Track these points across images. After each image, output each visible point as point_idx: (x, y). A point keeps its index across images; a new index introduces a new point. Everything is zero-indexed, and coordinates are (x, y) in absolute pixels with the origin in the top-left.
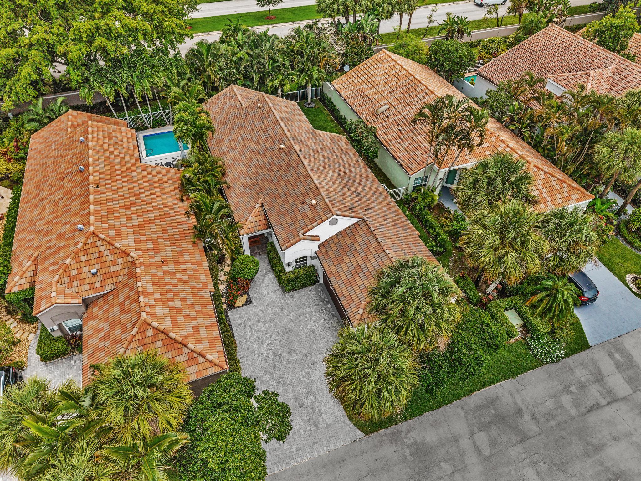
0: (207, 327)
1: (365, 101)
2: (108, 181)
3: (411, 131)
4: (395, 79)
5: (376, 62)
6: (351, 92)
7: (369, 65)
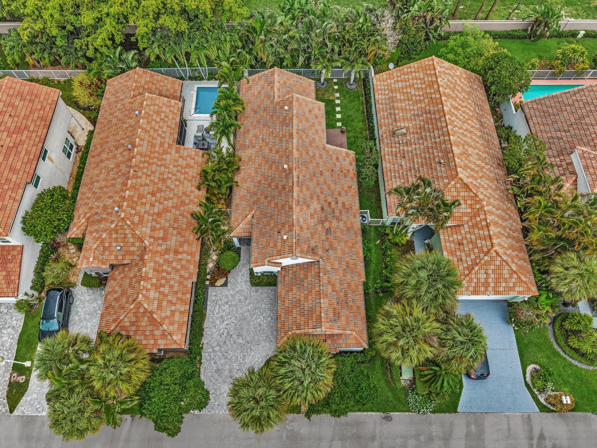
1: (390, 114)
2: (146, 165)
3: (410, 170)
4: (426, 100)
5: (420, 70)
6: (383, 97)
7: (413, 70)
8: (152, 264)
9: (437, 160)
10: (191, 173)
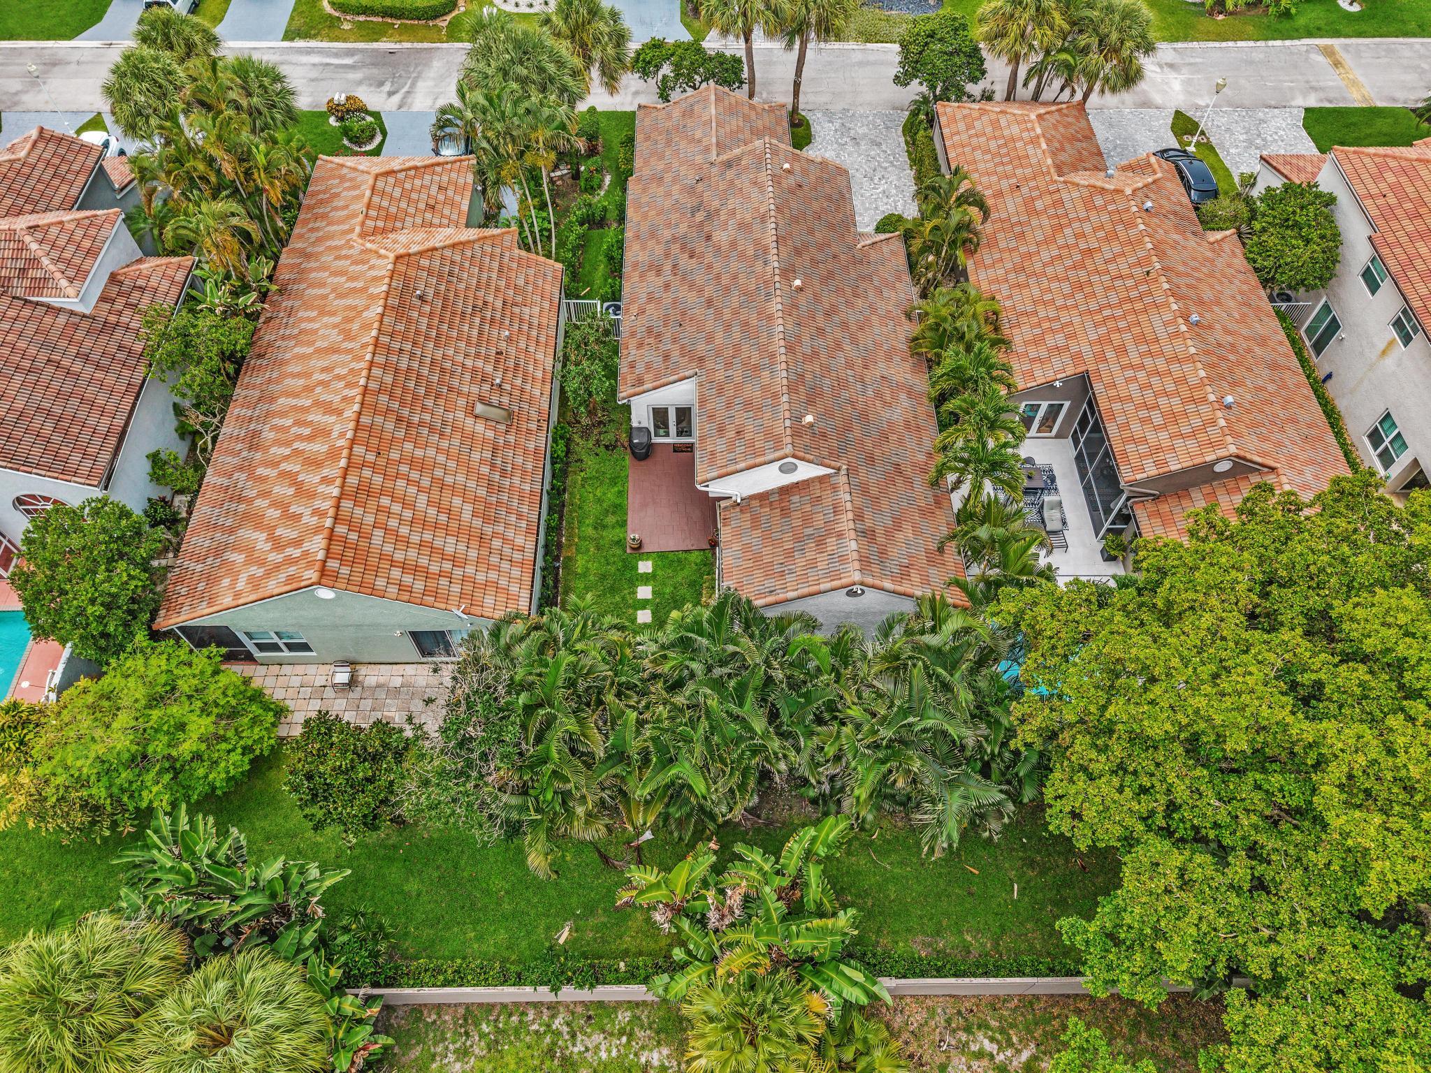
0: (957, 133)
1: (503, 473)
3: (492, 321)
4: (395, 455)
8: (1034, 161)
9: (427, 309)
10: (1025, 328)
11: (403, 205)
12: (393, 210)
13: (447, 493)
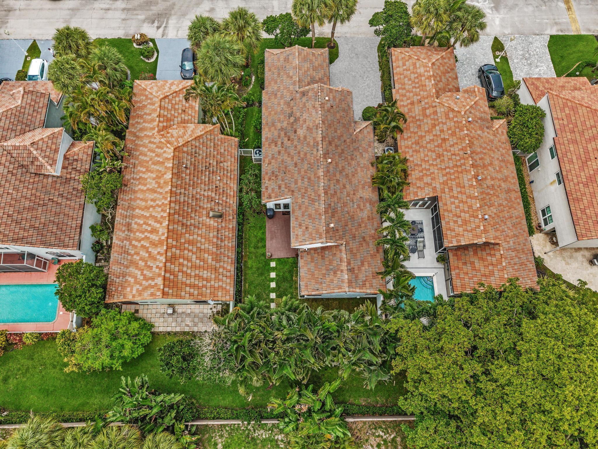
0: (399, 67)
1: (222, 241)
2: (459, 163)
3: (213, 172)
4: (183, 241)
5: (180, 285)
6: (225, 266)
7: (188, 289)
8: (428, 89)
9: (188, 171)
10: (417, 172)
11: (173, 112)
12: (169, 116)
13: (202, 253)
